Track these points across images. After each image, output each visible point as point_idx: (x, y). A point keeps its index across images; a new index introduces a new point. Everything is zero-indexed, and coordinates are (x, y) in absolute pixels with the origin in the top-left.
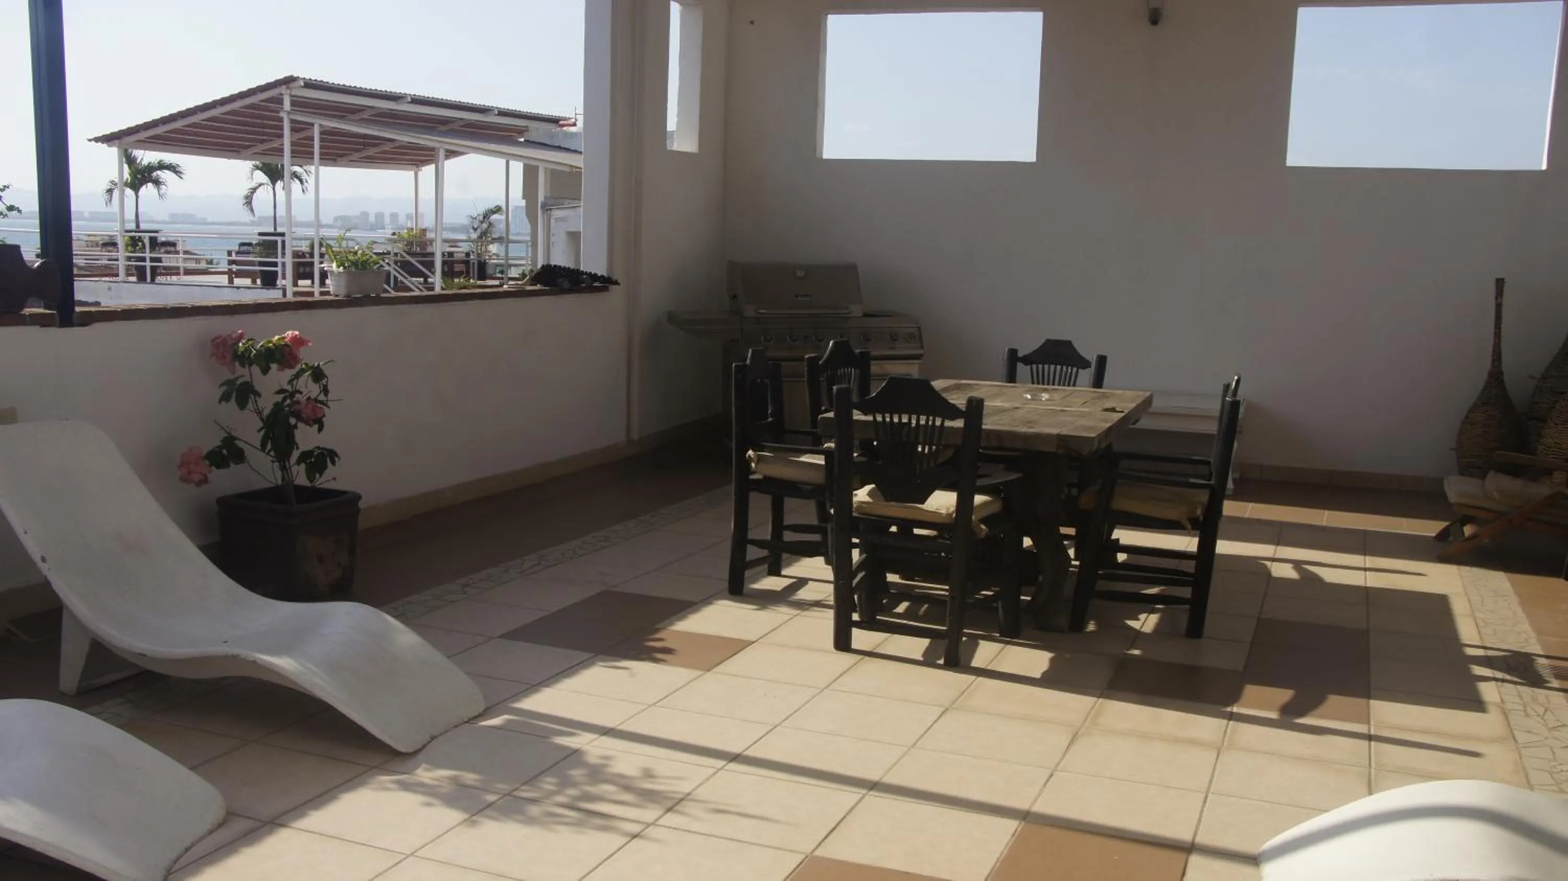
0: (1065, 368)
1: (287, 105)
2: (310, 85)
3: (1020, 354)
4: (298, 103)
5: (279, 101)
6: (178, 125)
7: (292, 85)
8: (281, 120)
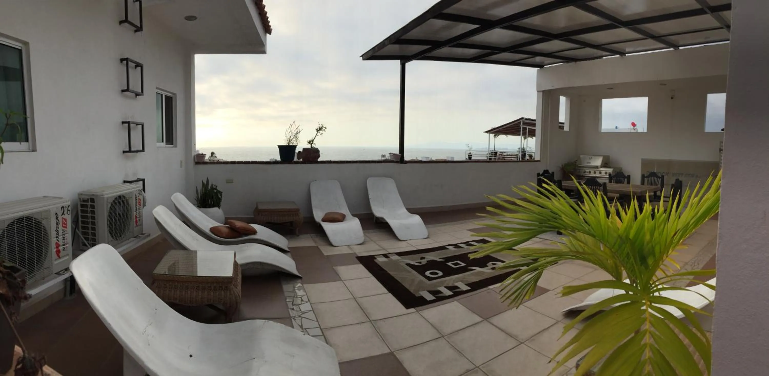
0: (651, 178)
1: (522, 124)
2: (527, 119)
3: (646, 176)
4: (524, 124)
5: (520, 123)
6: (500, 129)
7: (523, 120)
8: (520, 127)
